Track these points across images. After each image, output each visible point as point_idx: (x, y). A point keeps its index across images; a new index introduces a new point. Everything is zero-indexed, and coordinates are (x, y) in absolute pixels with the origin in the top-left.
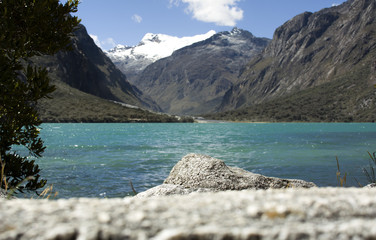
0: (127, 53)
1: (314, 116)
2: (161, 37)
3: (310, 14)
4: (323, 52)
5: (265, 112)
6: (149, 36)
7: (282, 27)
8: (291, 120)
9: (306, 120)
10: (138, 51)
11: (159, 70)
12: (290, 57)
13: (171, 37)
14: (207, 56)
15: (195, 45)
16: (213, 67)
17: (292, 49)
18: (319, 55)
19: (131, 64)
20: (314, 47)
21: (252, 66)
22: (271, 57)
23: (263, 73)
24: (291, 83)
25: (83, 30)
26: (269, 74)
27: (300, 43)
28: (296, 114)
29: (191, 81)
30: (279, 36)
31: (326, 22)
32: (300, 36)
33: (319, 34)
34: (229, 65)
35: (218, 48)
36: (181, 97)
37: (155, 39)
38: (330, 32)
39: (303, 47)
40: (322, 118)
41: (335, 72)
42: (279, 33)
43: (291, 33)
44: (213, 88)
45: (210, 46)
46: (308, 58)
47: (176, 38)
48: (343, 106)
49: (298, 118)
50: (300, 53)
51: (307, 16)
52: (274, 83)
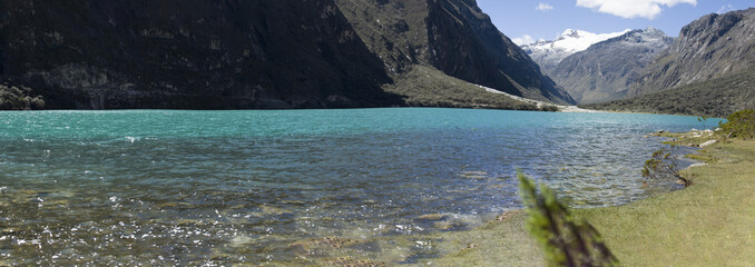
0: (548, 46)
1: (700, 110)
2: (579, 32)
3: (716, 15)
4: (724, 50)
5: (651, 102)
6: (568, 31)
7: (689, 26)
8: (674, 112)
9: (690, 113)
10: (558, 44)
11: (574, 63)
12: (693, 54)
13: (589, 34)
14: (620, 51)
15: (610, 40)
16: (624, 61)
17: (695, 46)
18: (719, 53)
19: (550, 57)
20: (716, 45)
21: (657, 60)
22: (676, 54)
23: (667, 67)
24: (691, 78)
25: (487, 19)
26: (672, 68)
27: (703, 41)
28: (680, 106)
29: (604, 73)
30: (685, 34)
31: (729, 22)
32: (704, 34)
33: (722, 33)
34: (640, 60)
35: (632, 44)
36: (593, 88)
37: (574, 34)
38: (732, 32)
39: (705, 45)
40: (707, 113)
41: (731, 69)
42: (685, 31)
43: (696, 32)
44: (624, 80)
45: (623, 42)
46: (709, 56)
47: (593, 34)
48: (732, 102)
49: (683, 111)
50: (702, 51)
51: (713, 17)
52: (675, 77)
